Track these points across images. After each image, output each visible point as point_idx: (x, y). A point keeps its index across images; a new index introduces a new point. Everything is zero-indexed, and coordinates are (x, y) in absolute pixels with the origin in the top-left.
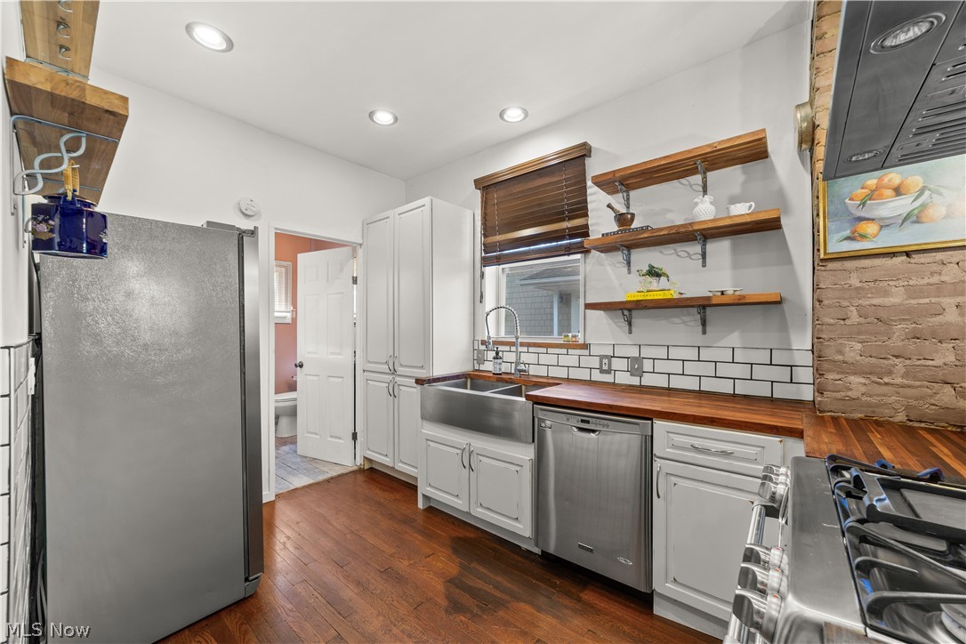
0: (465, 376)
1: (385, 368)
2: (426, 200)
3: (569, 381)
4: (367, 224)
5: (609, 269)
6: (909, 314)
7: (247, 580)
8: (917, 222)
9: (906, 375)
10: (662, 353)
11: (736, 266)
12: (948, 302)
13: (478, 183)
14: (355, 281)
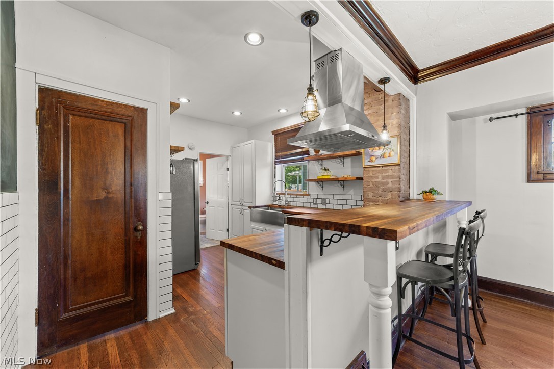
0: (268, 206)
1: (239, 203)
2: (253, 141)
3: (303, 207)
4: (232, 148)
5: (316, 167)
6: (383, 184)
7: (195, 264)
8: (383, 157)
9: (382, 202)
10: (331, 197)
11: (352, 167)
12: (390, 181)
13: (273, 133)
14: (228, 169)
